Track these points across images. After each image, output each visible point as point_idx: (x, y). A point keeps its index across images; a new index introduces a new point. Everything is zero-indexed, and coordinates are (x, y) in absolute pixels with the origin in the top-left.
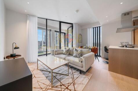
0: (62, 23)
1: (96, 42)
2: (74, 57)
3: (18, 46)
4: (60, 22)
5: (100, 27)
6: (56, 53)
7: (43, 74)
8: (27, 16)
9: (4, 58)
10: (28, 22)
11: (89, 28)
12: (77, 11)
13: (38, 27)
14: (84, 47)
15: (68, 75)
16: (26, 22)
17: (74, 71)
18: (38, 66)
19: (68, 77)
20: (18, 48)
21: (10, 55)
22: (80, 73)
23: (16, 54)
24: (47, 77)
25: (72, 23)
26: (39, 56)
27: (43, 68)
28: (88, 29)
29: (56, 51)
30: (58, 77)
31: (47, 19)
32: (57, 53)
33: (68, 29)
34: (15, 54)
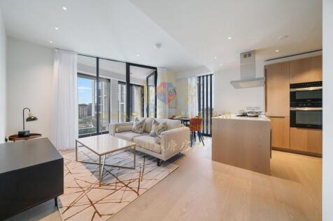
0: (131, 67)
1: (205, 107)
2: (151, 136)
3: (34, 115)
4: (128, 65)
5: (211, 75)
6: (117, 130)
7: (87, 168)
8: (53, 52)
9: (6, 140)
10: (56, 64)
11: (191, 77)
12: (159, 45)
13: (78, 74)
14: (177, 117)
15: (134, 169)
16: (53, 64)
17: (147, 162)
18: (78, 155)
19: (133, 171)
20: (35, 119)
21: (17, 134)
22: (159, 165)
23: (31, 132)
24: (93, 173)
25: (153, 66)
26: (80, 137)
27: (88, 158)
28: (189, 80)
29: (117, 126)
30: (115, 171)
31: (98, 58)
32: (120, 130)
33: (147, 79)
34: (29, 131)
